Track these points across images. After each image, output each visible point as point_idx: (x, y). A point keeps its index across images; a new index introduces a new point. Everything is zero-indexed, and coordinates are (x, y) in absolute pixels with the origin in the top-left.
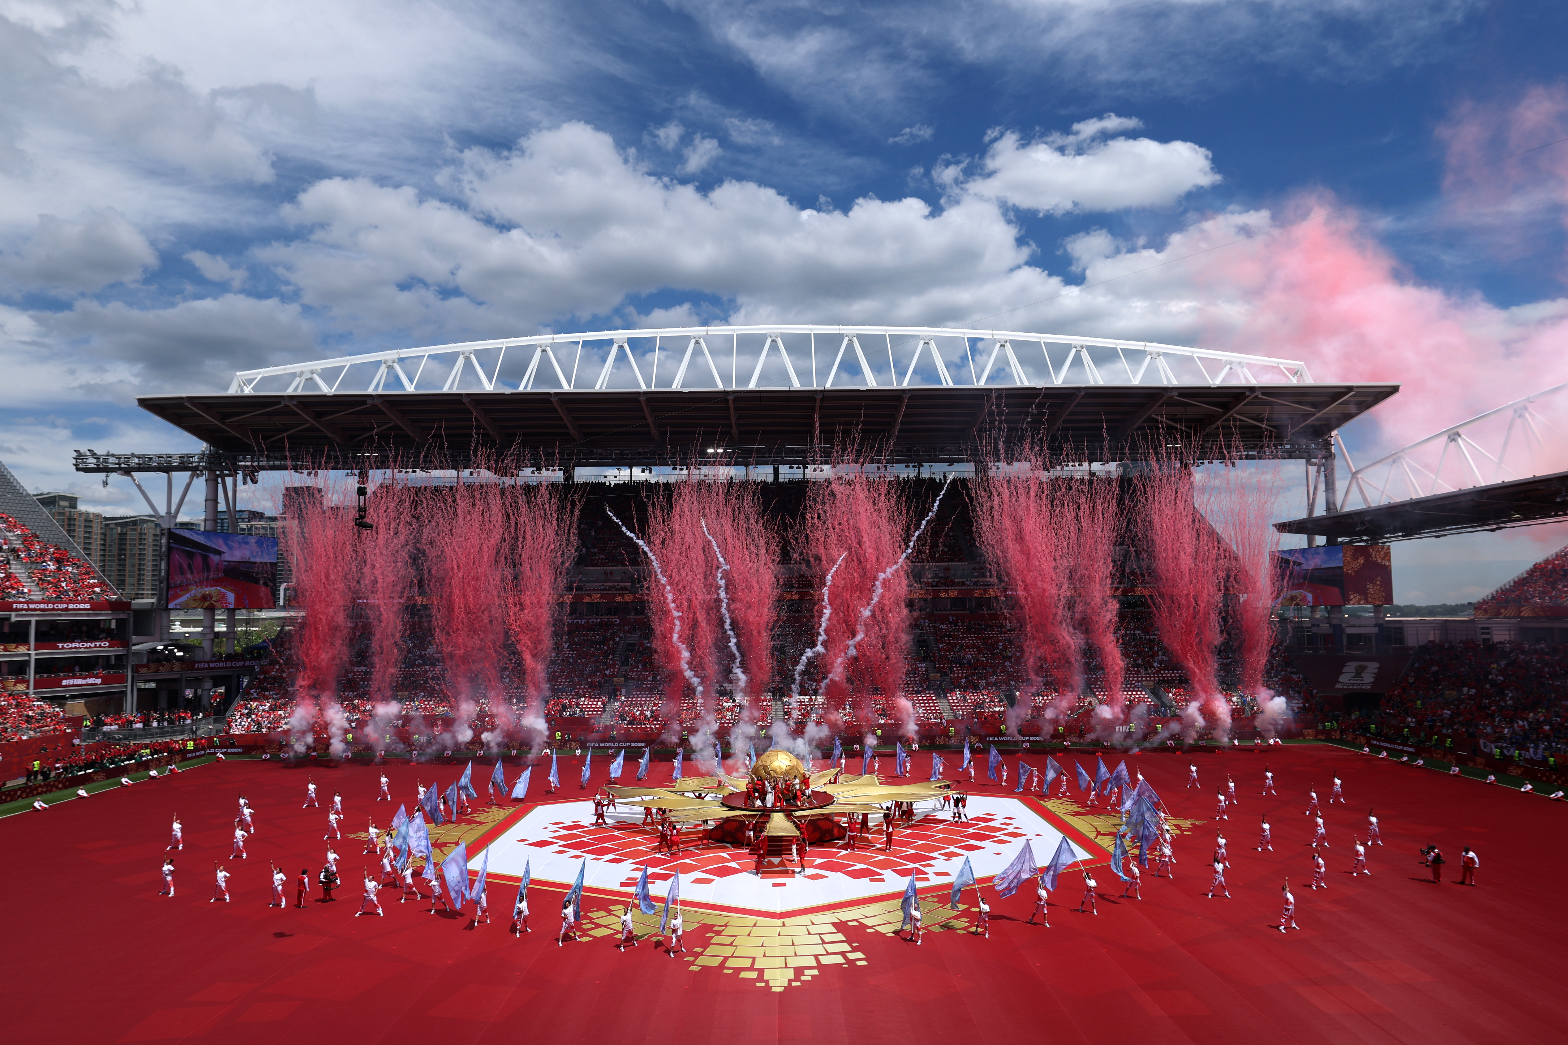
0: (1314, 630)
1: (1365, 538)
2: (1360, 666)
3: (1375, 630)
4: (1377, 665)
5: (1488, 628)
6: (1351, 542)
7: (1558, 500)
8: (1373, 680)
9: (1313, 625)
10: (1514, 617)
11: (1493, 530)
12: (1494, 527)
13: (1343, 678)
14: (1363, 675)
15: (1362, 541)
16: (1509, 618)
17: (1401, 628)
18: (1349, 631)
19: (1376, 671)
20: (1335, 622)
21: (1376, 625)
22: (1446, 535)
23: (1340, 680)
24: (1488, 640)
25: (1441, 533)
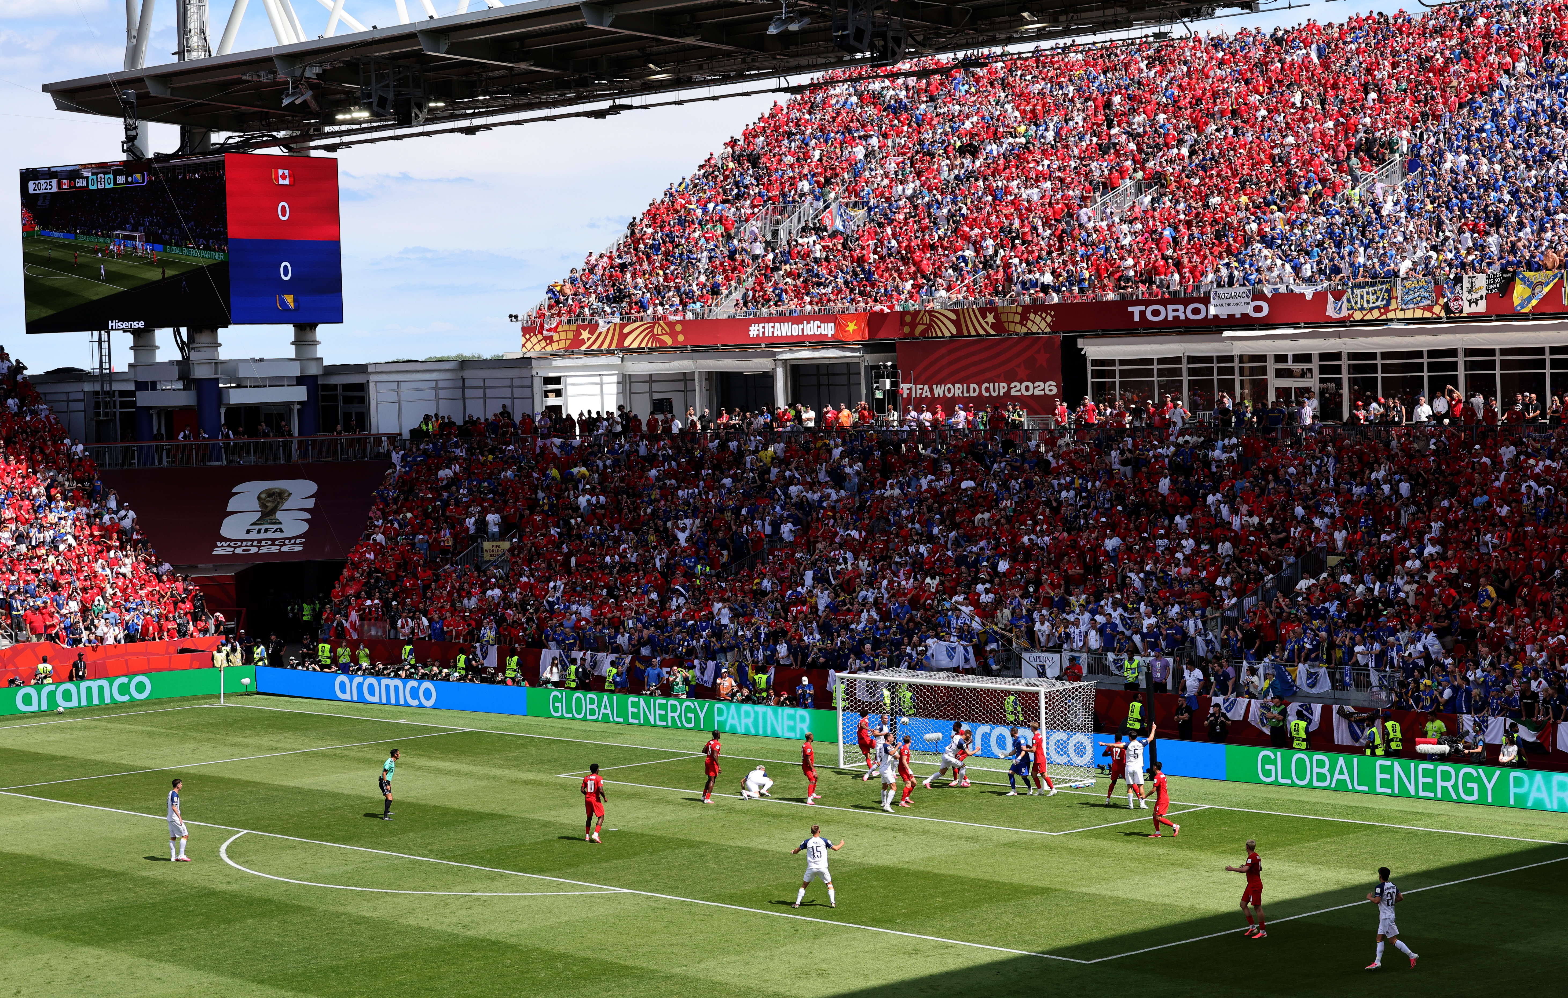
0: (144, 399)
1: (282, 134)
2: (270, 494)
3: (300, 394)
4: (311, 487)
5: (557, 380)
6: (245, 144)
7: (772, 31)
8: (305, 527)
9: (141, 386)
10: (610, 352)
11: (600, 114)
12: (605, 105)
13: (231, 528)
14: (279, 515)
15: (275, 142)
16: (599, 353)
17: (362, 387)
18: (237, 397)
19: (311, 504)
20: (200, 372)
21: (300, 380)
22: (488, 127)
23: (225, 531)
24: (558, 409)
25: (477, 122)
